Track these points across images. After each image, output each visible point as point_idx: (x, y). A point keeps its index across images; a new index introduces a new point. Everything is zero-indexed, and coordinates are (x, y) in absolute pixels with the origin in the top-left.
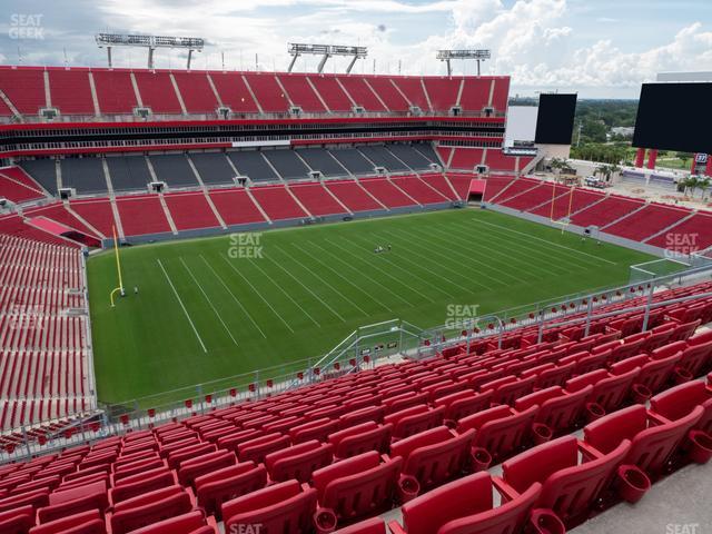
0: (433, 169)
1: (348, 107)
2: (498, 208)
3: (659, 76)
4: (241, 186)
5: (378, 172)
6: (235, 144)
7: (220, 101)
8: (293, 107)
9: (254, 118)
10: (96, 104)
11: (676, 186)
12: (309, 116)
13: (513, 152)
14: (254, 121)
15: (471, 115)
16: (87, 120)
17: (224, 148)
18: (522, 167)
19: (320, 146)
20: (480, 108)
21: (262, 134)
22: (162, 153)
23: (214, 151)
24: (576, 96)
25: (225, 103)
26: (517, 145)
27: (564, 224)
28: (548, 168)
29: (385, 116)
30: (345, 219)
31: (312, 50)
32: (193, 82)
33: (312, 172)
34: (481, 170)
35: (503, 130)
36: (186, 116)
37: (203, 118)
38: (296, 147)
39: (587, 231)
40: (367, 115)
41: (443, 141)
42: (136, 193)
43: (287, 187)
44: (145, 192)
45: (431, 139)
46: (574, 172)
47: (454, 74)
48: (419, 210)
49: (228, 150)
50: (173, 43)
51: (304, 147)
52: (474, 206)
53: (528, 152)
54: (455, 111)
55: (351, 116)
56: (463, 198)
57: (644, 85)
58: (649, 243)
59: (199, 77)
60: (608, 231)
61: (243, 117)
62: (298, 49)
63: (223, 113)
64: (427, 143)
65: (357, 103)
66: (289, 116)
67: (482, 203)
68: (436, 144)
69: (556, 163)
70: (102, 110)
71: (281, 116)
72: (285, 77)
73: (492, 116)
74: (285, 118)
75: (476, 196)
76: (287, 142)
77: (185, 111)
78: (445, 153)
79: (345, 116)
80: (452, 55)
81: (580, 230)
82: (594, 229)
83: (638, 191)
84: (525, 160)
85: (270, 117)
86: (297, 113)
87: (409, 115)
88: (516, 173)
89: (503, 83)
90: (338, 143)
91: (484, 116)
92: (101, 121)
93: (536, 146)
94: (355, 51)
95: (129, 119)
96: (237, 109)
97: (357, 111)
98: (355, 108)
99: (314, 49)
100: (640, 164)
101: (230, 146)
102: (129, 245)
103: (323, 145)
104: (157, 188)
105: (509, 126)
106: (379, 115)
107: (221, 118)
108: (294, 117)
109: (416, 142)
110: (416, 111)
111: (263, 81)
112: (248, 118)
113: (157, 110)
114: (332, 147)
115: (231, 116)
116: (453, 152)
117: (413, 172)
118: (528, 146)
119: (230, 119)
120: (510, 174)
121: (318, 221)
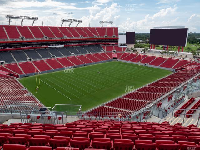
0: (102, 51)
1: (78, 36)
2: (121, 60)
3: (154, 27)
4: (54, 58)
5: (89, 53)
6: (49, 47)
7: (44, 35)
8: (64, 36)
9: (55, 39)
10: (8, 36)
11: (161, 53)
12: (69, 38)
13: (121, 46)
14: (54, 40)
15: (110, 37)
16: (6, 41)
17: (45, 48)
18: (124, 50)
19: (72, 47)
20: (112, 36)
21: (56, 44)
22: (28, 50)
23: (43, 49)
24: (135, 32)
25: (46, 35)
26: (121, 45)
27: (139, 63)
28: (130, 50)
29: (89, 38)
30: (84, 66)
31: (68, 21)
32: (35, 29)
33: (72, 54)
34: (114, 51)
35: (118, 41)
36: (35, 39)
37: (40, 39)
38: (65, 47)
39: (145, 65)
40: (84, 38)
41: (103, 45)
42: (24, 61)
43: (66, 58)
44: (27, 61)
45: (100, 44)
46: (136, 51)
47: (103, 27)
48: (102, 62)
49: (47, 48)
50: (29, 18)
51: (68, 47)
52: (115, 60)
53: (124, 46)
54: (106, 37)
55: (80, 38)
56: (112, 59)
57: (151, 30)
58: (160, 66)
59: (36, 28)
60: (150, 64)
61: (51, 39)
62: (64, 20)
63: (46, 38)
64: (98, 45)
65: (81, 35)
66: (64, 38)
67: (117, 60)
68: (101, 45)
69: (132, 49)
70: (10, 38)
71: (62, 39)
72: (60, 28)
73: (115, 38)
74: (63, 39)
75: (115, 58)
76: (63, 46)
77: (35, 38)
78: (104, 47)
79: (78, 38)
80: (103, 22)
81: (143, 64)
82: (147, 64)
83: (153, 55)
84: (124, 48)
85: (59, 39)
86: (65, 37)
87: (94, 38)
88: (123, 52)
89: (116, 29)
90: (76, 46)
91: (113, 38)
92: (10, 41)
93: (126, 45)
94: (79, 21)
95: (19, 40)
96: (50, 37)
97: (81, 37)
98: (81, 36)
99: (68, 20)
100: (151, 48)
101: (48, 47)
102: (27, 76)
103: (72, 46)
104: (30, 60)
105: (119, 40)
106: (87, 38)
107: (45, 39)
108: (65, 39)
109: (96, 45)
110: (96, 36)
111: (55, 29)
112: (53, 39)
113: (26, 37)
114: (75, 47)
115: (48, 39)
116: (106, 47)
117: (98, 53)
118: (124, 45)
119: (48, 40)
120: (122, 52)
121: (78, 66)
